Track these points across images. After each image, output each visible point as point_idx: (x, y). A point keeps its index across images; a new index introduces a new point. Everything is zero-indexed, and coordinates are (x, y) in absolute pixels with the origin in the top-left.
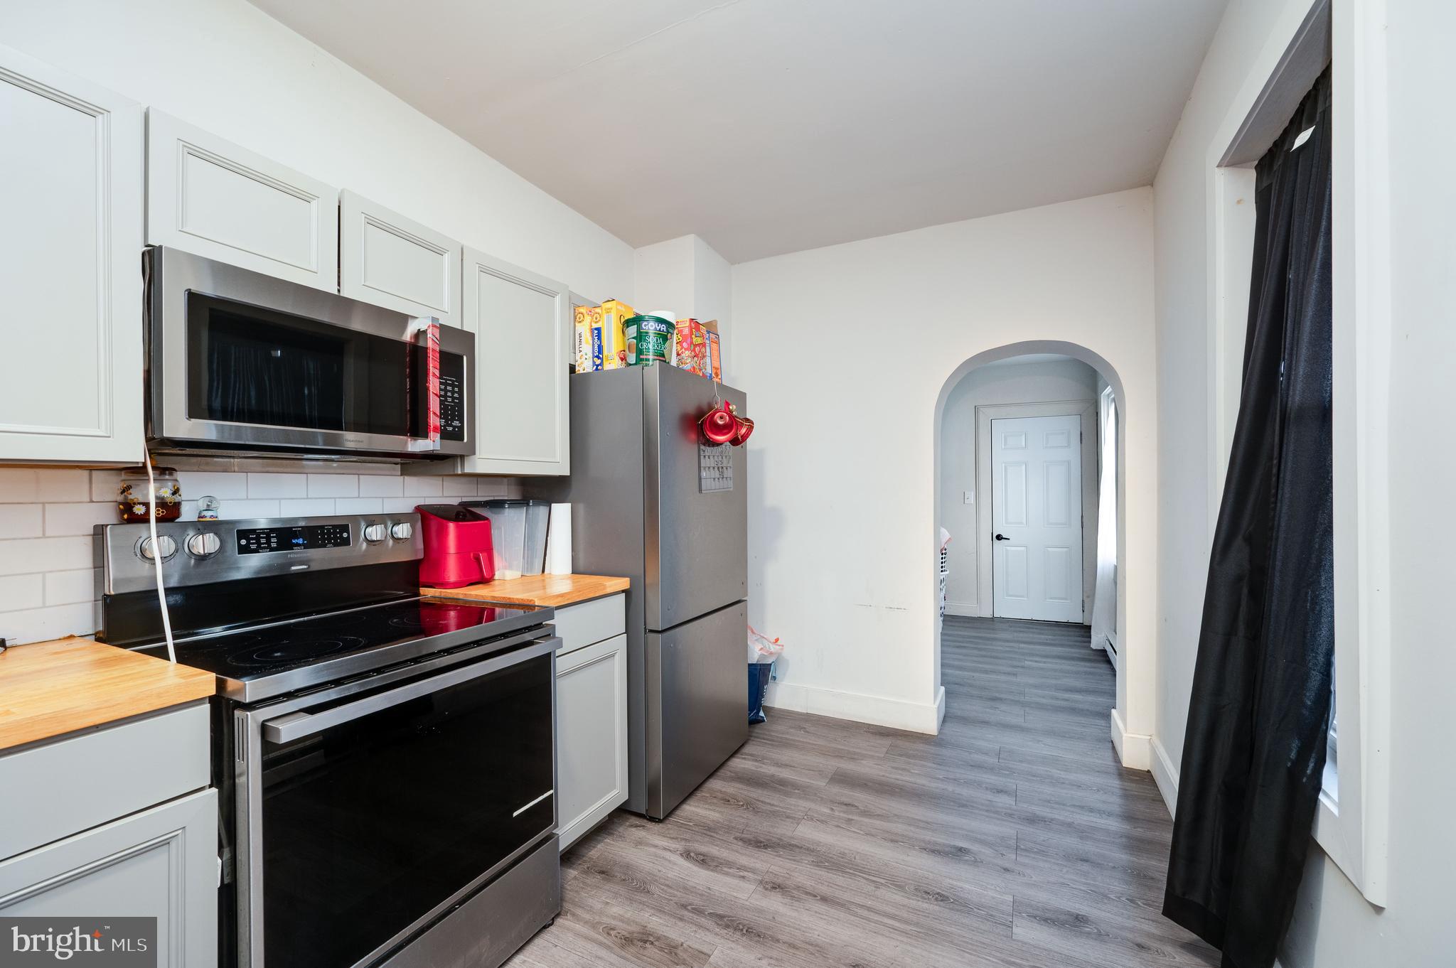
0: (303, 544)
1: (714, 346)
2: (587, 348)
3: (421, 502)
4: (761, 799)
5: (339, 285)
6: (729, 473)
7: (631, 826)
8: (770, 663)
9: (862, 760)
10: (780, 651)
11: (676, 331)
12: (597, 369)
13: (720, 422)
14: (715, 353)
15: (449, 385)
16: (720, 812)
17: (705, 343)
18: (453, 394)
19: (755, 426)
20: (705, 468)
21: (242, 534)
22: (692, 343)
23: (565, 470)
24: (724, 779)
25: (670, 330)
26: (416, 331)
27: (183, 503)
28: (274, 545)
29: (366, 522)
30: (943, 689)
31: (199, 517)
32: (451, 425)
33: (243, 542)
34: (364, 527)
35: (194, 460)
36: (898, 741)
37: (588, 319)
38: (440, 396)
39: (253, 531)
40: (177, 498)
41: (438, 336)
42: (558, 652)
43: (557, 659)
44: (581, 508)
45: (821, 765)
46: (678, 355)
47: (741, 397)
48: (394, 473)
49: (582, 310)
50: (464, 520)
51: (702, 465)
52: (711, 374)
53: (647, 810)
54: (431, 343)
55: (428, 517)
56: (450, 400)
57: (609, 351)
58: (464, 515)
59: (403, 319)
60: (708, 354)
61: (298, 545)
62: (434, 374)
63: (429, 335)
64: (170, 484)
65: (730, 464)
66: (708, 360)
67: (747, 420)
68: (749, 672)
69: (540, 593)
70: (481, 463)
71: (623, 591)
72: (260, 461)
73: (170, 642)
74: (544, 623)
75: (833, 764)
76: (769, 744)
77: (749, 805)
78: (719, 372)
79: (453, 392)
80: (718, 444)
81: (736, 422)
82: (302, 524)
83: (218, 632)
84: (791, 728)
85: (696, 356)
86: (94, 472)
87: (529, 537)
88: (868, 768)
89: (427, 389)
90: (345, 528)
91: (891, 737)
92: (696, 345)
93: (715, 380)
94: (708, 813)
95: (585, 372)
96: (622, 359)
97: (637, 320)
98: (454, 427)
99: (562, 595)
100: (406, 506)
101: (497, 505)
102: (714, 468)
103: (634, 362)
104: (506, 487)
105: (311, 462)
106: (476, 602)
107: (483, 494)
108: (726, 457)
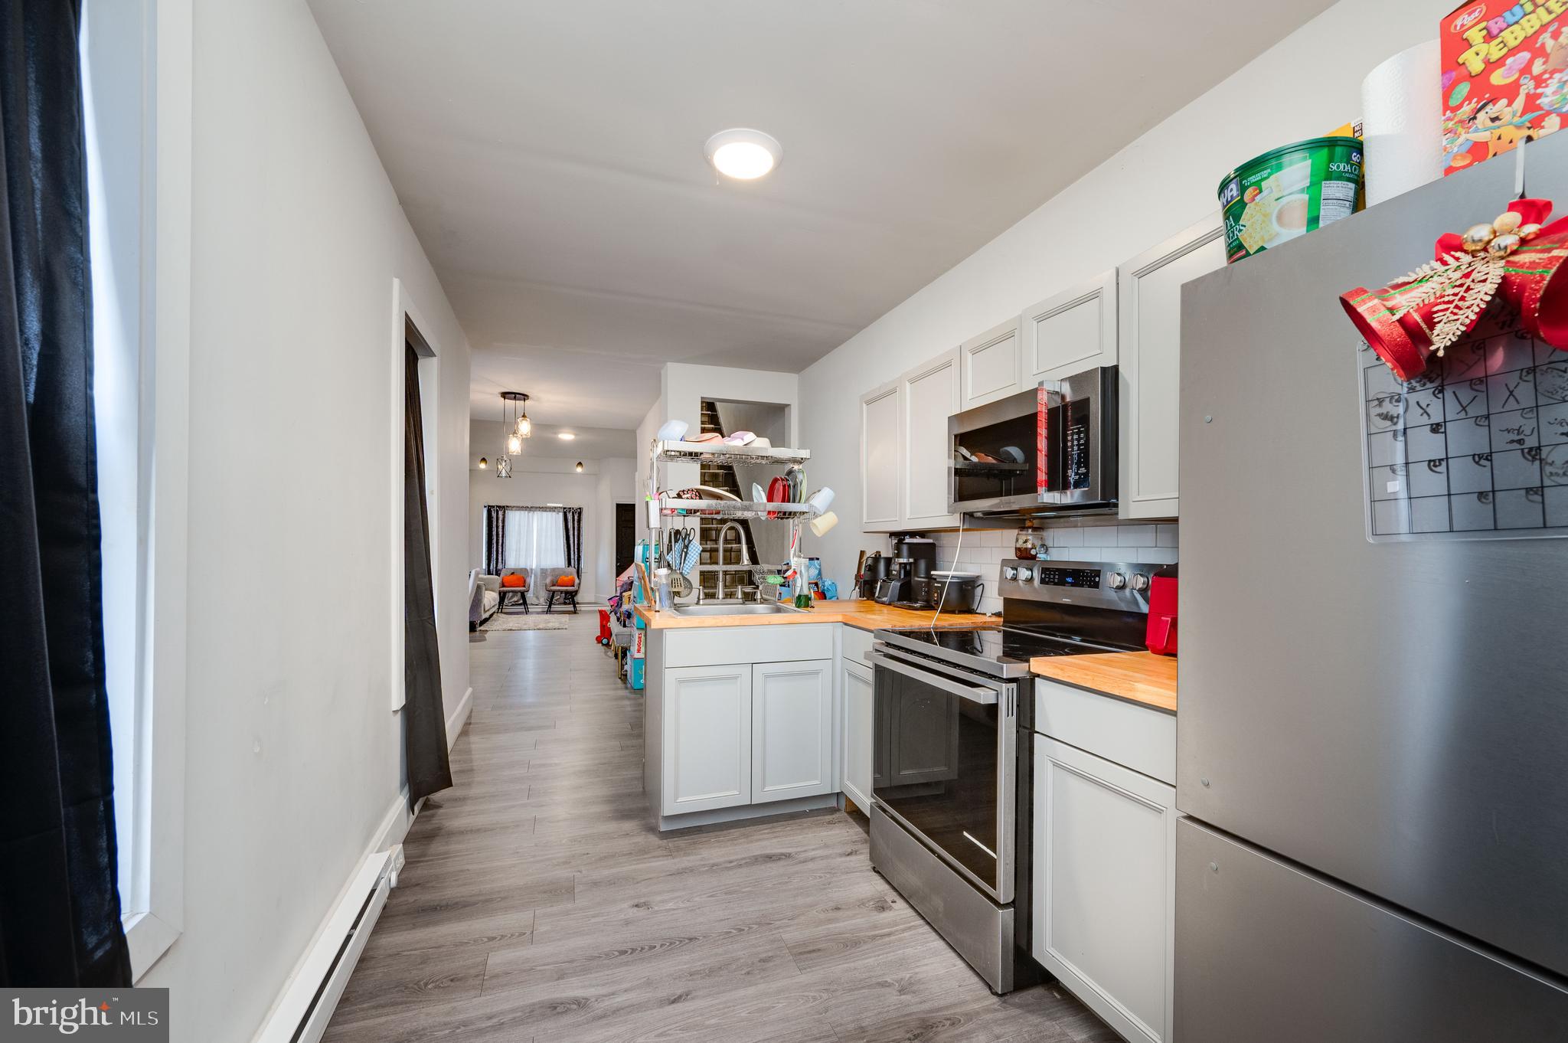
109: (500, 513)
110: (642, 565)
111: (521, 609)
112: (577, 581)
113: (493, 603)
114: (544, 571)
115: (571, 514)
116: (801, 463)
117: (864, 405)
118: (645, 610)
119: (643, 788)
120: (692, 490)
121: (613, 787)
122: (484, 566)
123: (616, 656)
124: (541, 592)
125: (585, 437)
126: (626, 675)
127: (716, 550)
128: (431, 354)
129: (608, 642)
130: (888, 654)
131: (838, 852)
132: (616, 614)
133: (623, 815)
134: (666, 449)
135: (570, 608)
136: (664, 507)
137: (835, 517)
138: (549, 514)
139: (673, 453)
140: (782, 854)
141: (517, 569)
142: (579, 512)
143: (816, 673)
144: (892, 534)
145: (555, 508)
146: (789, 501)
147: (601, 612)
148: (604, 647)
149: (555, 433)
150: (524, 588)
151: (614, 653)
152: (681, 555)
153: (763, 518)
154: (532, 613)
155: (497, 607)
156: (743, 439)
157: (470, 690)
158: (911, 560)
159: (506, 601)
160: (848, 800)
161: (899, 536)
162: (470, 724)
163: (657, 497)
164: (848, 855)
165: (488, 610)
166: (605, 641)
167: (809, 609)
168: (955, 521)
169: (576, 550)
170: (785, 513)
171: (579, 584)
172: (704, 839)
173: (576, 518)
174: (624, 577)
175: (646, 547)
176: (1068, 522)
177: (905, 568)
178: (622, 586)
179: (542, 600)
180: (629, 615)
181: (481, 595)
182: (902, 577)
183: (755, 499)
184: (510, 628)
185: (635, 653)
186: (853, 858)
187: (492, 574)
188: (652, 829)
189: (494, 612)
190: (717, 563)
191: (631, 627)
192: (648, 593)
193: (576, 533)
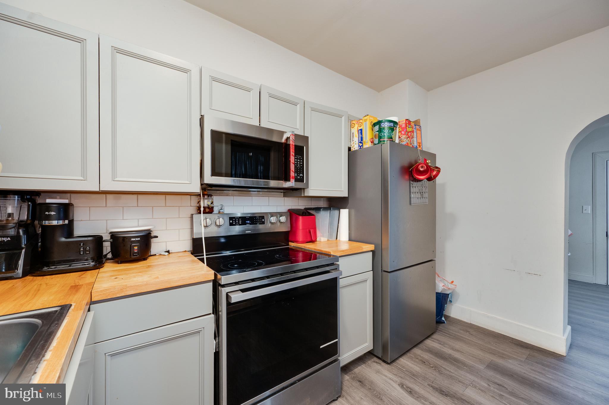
0: (249, 223)
1: (418, 132)
2: (356, 139)
3: (290, 208)
4: (443, 367)
5: (260, 123)
6: (426, 195)
7: (374, 362)
8: (449, 293)
9: (509, 359)
10: (454, 288)
11: (398, 126)
12: (360, 148)
13: (421, 169)
14: (419, 135)
15: (299, 159)
16: (420, 368)
17: (413, 131)
18: (300, 163)
19: (441, 171)
20: (413, 193)
21: (231, 219)
22: (406, 131)
23: (346, 195)
24: (422, 350)
25: (395, 126)
26: (286, 138)
27: (214, 207)
28: (240, 223)
29: (270, 215)
30: (569, 327)
31: (219, 212)
32: (299, 176)
33: (231, 221)
34: (270, 217)
35: (218, 192)
36: (534, 353)
37: (356, 126)
38: (295, 164)
39: (234, 218)
40: (212, 205)
41: (294, 139)
42: (340, 277)
43: (340, 280)
44: (353, 211)
45: (480, 356)
46: (399, 137)
47: (433, 156)
48: (281, 196)
49: (353, 122)
50: (305, 215)
51: (411, 191)
52: (416, 146)
53: (382, 356)
54: (291, 142)
55: (293, 214)
56: (299, 165)
57: (366, 139)
58: (306, 213)
59: (282, 133)
60: (415, 136)
61: (248, 223)
62: (292, 155)
63: (291, 139)
64: (211, 200)
65: (427, 191)
66: (415, 139)
67: (437, 167)
68: (436, 296)
69: (334, 249)
70: (312, 191)
71: (371, 251)
72: (238, 192)
73: (205, 257)
74: (334, 263)
75: (489, 357)
76: (448, 336)
77: (436, 368)
78: (421, 144)
79: (300, 162)
80: (420, 180)
81: (431, 169)
82: (249, 215)
83: (228, 253)
84: (461, 330)
85: (409, 137)
86: (192, 196)
87: (331, 224)
88: (513, 365)
89: (290, 161)
90: (263, 217)
91: (529, 349)
92: (408, 132)
93: (419, 149)
94: (413, 366)
95: (355, 150)
96: (372, 142)
97: (379, 123)
98: (300, 177)
99: (343, 251)
100: (284, 209)
101: (318, 209)
102: (418, 193)
103: (377, 143)
104: (323, 202)
105: (254, 192)
106: (309, 250)
107: (314, 204)
108: (425, 187)
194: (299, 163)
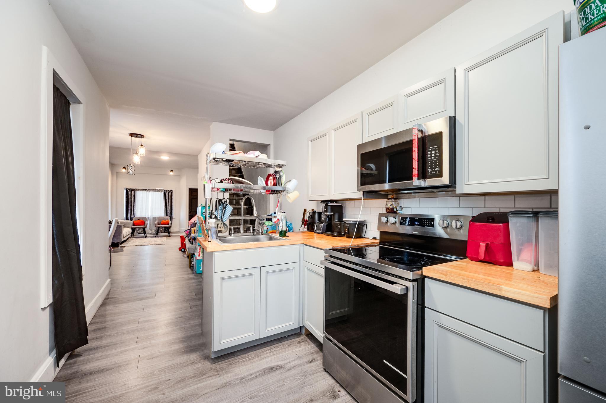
15: (433, 150)
21: (402, 218)
28: (409, 223)
32: (434, 171)
33: (402, 221)
39: (405, 218)
54: (413, 137)
56: (433, 158)
61: (416, 224)
63: (413, 133)
72: (424, 194)
79: (435, 153)
90: (433, 220)
109: (133, 192)
110: (202, 217)
111: (143, 235)
112: (170, 222)
113: (128, 233)
114: (154, 219)
115: (167, 192)
116: (281, 167)
117: (310, 142)
118: (203, 241)
119: (202, 330)
120: (228, 179)
121: (185, 332)
122: (125, 216)
123: (188, 257)
124: (153, 228)
125: (174, 158)
126: (193, 266)
127: (240, 209)
128: (78, 102)
129: (185, 250)
130: (333, 262)
131: (305, 361)
132: (188, 238)
133: (190, 350)
134: (214, 157)
135: (167, 234)
136: (213, 187)
137: (298, 193)
138: (157, 193)
139: (218, 160)
140: (278, 366)
141: (141, 217)
142: (172, 192)
143: (291, 269)
144: (322, 202)
145: (160, 190)
146: (276, 185)
147: (181, 237)
148: (183, 253)
149: (160, 156)
150: (144, 226)
151: (187, 256)
152: (222, 212)
153: (263, 194)
154: (148, 237)
155: (131, 235)
156: (254, 154)
157: (109, 280)
158: (332, 213)
159: (136, 232)
160: (306, 329)
161: (325, 202)
162: (108, 298)
163: (209, 182)
164: (311, 362)
165: (126, 237)
166: (183, 250)
167: (286, 237)
168: (359, 195)
169: (170, 209)
170: (274, 191)
171: (171, 223)
172: (236, 361)
173: (170, 194)
174: (193, 220)
175: (203, 207)
176: (411, 196)
177: (328, 217)
178: (191, 225)
179: (153, 231)
180: (194, 239)
181: (121, 230)
182: (327, 221)
183: (259, 184)
184: (136, 245)
185: (198, 256)
186: (313, 364)
187: (129, 220)
188: (207, 358)
189: (129, 237)
190: (240, 215)
191: (195, 244)
192: (204, 231)
193: (170, 201)
194: (433, 155)
